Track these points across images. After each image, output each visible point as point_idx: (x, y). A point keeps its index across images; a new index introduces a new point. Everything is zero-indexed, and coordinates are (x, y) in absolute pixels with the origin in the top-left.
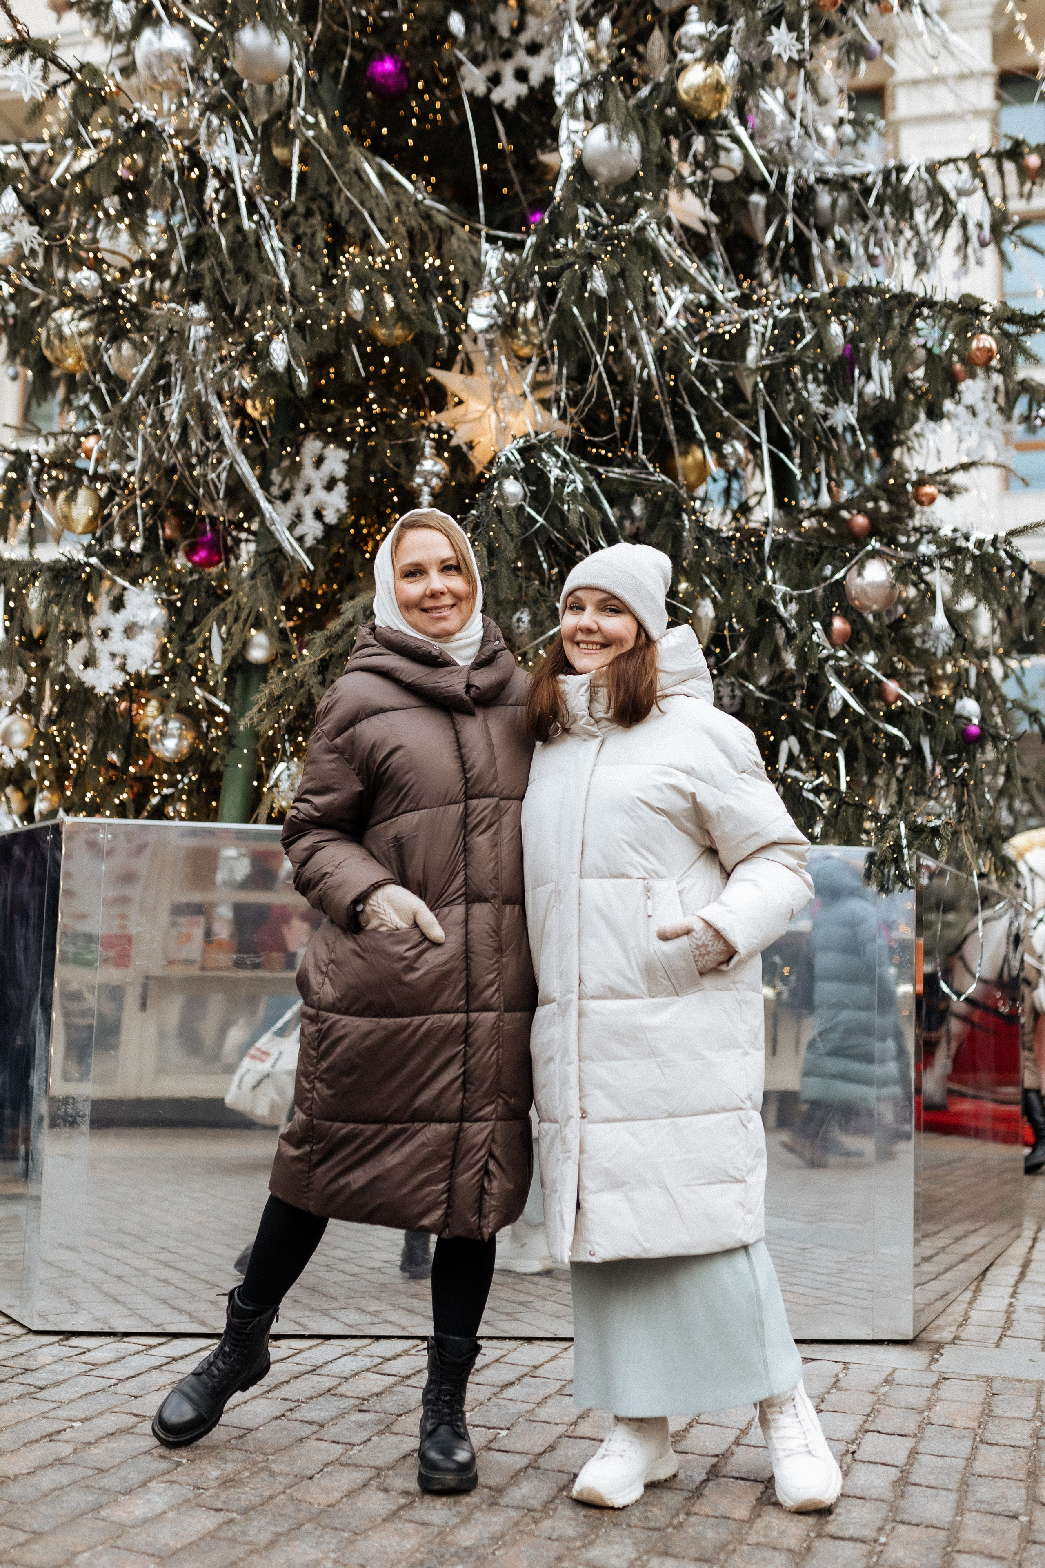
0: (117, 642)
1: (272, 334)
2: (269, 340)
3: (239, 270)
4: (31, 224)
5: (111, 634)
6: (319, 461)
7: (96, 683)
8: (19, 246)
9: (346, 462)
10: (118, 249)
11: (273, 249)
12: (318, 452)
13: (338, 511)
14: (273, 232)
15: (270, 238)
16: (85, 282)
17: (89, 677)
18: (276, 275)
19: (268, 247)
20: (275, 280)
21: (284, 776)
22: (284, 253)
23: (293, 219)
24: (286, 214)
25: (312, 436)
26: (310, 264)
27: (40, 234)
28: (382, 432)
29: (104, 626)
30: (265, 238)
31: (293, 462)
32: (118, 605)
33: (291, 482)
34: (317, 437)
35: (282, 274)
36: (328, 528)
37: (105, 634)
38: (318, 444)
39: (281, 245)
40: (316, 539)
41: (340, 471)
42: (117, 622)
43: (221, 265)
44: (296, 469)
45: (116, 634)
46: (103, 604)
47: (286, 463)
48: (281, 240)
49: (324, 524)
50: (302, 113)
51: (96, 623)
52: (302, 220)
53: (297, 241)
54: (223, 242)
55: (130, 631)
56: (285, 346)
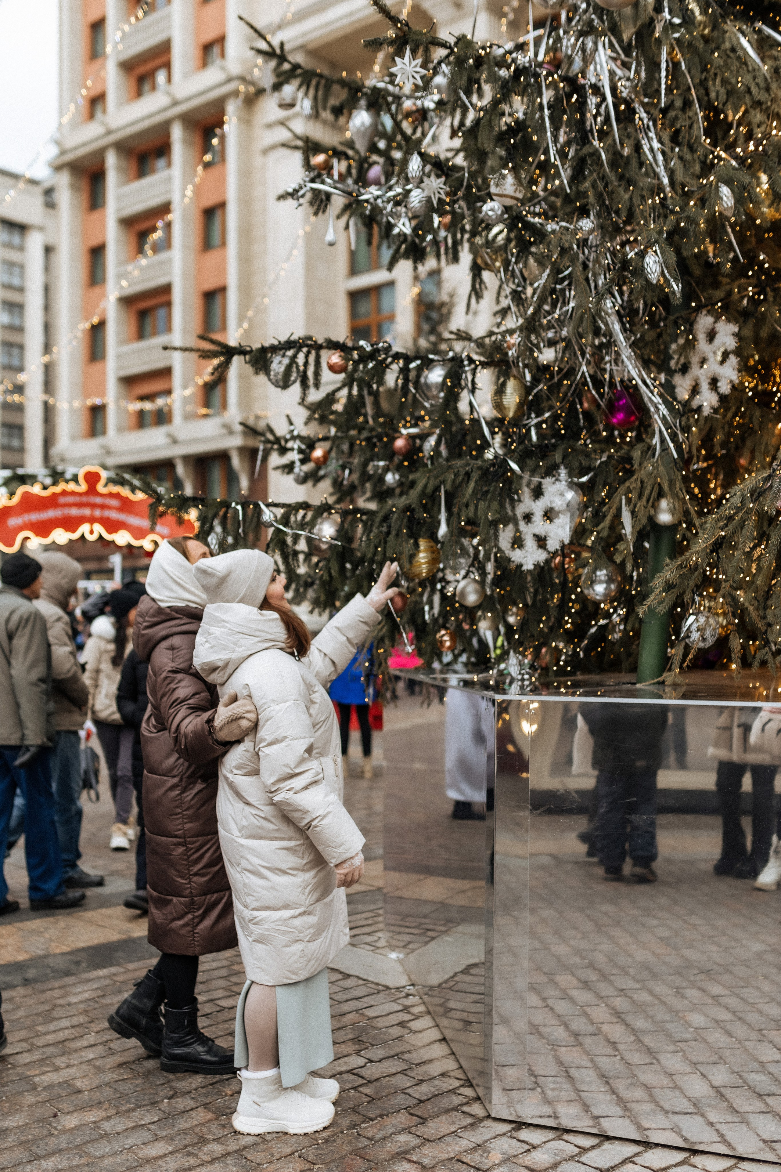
0: (539, 526)
1: (646, 248)
2: (642, 255)
3: (621, 177)
4: (438, 176)
5: (534, 519)
6: (711, 336)
7: (523, 561)
8: (429, 200)
9: (736, 335)
10: (505, 193)
11: (652, 149)
12: (710, 327)
13: (731, 381)
14: (652, 134)
15: (649, 139)
16: (490, 213)
17: (517, 556)
18: (656, 176)
19: (646, 148)
20: (655, 181)
21: (694, 628)
22: (663, 153)
23: (672, 114)
24: (664, 111)
25: (704, 312)
26: (688, 157)
27: (445, 184)
28: (771, 298)
29: (527, 511)
30: (644, 142)
31: (687, 339)
32: (538, 493)
33: (686, 357)
34: (709, 312)
35: (661, 170)
36: (723, 398)
37: (528, 517)
38: (710, 320)
39: (659, 145)
40: (712, 408)
41: (731, 343)
42: (538, 507)
43: (603, 178)
44: (691, 345)
45: (538, 518)
46: (526, 493)
47: (681, 341)
48: (660, 141)
49: (718, 394)
50: (668, 17)
51: (521, 510)
52: (680, 113)
53: (675, 139)
54: (604, 157)
55: (549, 515)
56: (659, 258)
